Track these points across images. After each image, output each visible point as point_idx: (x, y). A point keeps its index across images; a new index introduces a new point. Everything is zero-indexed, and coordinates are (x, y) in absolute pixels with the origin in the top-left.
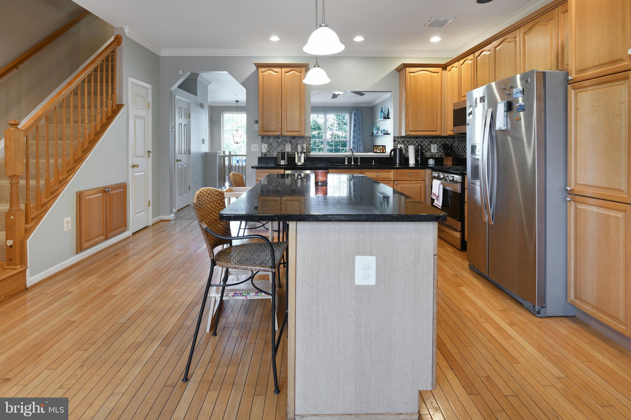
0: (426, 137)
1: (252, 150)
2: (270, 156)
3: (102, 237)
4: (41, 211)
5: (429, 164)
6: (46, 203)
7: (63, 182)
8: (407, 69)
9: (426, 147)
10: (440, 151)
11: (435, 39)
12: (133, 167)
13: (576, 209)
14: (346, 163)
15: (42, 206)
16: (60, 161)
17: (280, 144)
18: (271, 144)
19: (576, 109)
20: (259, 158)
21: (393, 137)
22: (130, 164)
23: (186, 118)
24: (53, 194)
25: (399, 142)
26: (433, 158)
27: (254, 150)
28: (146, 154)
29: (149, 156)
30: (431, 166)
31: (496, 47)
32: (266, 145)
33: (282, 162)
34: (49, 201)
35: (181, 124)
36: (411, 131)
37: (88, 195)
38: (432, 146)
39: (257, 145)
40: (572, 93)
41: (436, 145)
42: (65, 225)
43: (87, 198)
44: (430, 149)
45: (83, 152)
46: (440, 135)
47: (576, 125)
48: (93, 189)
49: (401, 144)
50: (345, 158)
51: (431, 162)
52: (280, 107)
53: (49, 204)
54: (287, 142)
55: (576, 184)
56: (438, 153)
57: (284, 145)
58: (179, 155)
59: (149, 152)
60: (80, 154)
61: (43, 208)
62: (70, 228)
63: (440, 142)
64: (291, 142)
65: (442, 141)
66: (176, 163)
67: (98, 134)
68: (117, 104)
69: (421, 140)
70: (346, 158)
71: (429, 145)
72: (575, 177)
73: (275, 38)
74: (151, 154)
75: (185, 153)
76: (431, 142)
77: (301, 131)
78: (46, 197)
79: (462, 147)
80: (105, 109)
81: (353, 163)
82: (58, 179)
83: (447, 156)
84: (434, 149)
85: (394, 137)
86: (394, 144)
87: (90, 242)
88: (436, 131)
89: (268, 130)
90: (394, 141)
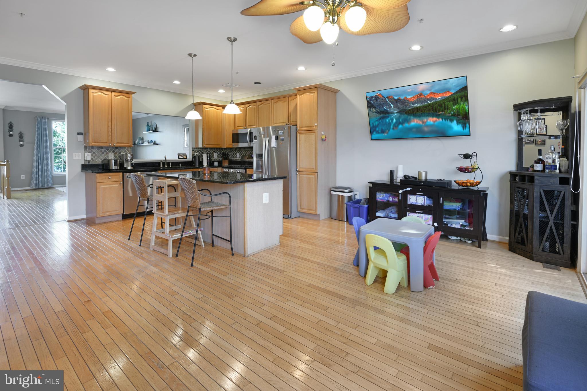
0: (211, 148)
1: (74, 158)
2: (94, 163)
5: (214, 164)
8: (203, 105)
9: (212, 154)
10: (219, 157)
11: (221, 91)
13: (300, 176)
14: (161, 166)
17: (103, 153)
18: (94, 153)
19: (300, 141)
20: (82, 165)
21: (191, 148)
25: (195, 151)
26: (217, 161)
27: (77, 158)
30: (216, 166)
31: (259, 105)
32: (89, 154)
36: (206, 145)
38: (215, 154)
39: (80, 154)
40: (298, 135)
41: (217, 153)
44: (213, 156)
46: (222, 147)
47: (300, 146)
49: (197, 153)
51: (216, 164)
52: (110, 123)
54: (110, 151)
55: (300, 168)
56: (218, 158)
57: (108, 153)
63: (219, 152)
64: (114, 151)
65: (220, 151)
69: (209, 150)
70: (161, 163)
71: (213, 153)
72: (300, 165)
73: (111, 69)
76: (214, 151)
79: (232, 154)
81: (166, 166)
83: (224, 160)
84: (216, 155)
85: (193, 148)
86: (192, 153)
88: (220, 145)
89: (99, 141)
90: (193, 151)
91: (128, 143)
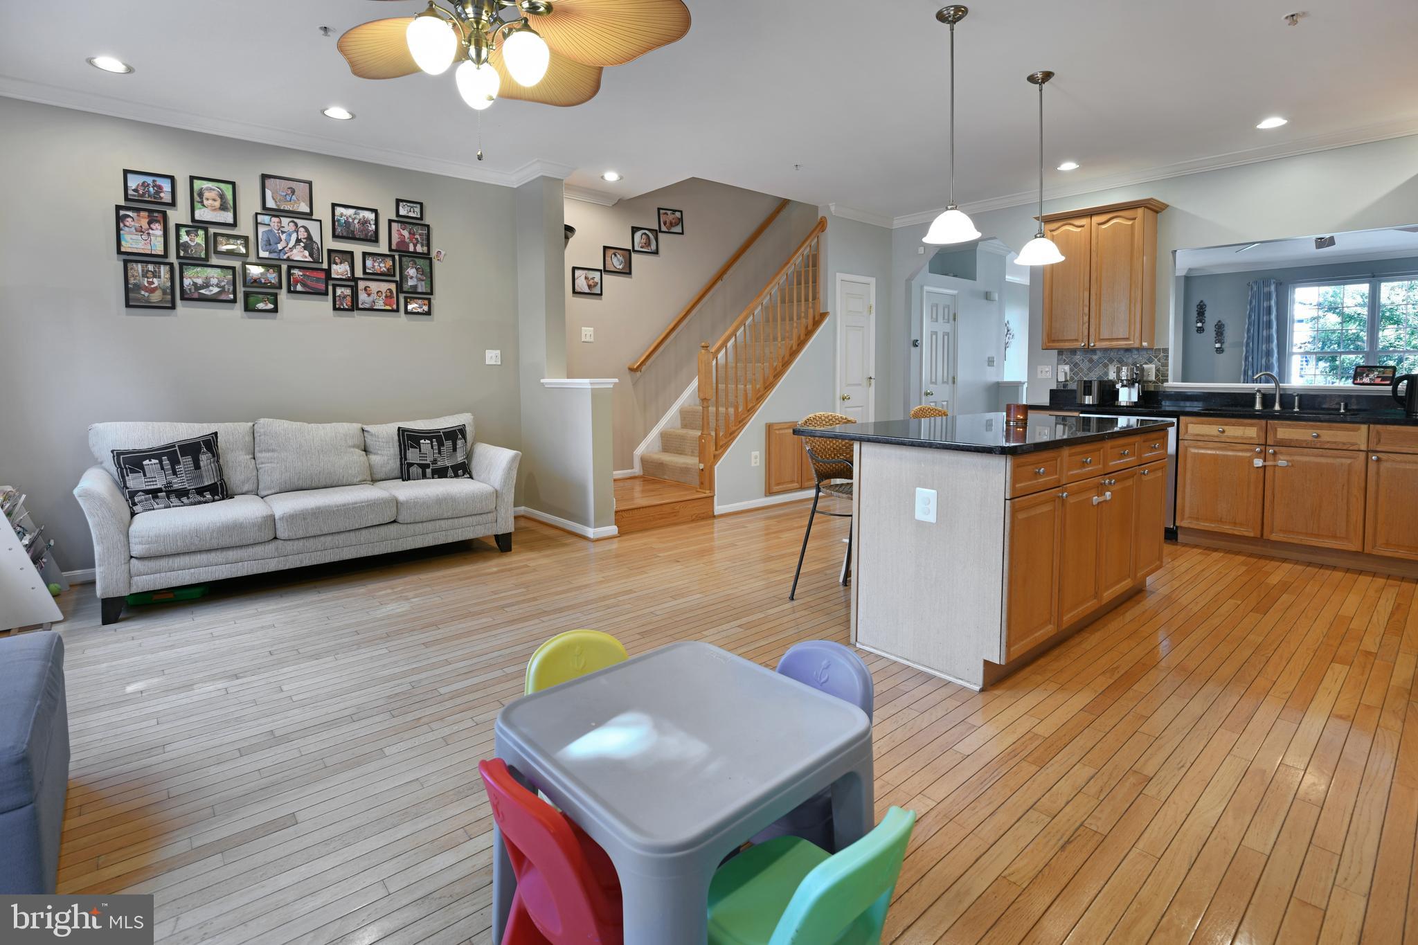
1: (1039, 376)
3: (796, 485)
4: (728, 439)
6: (734, 432)
7: (750, 411)
12: (844, 400)
14: (1258, 406)
15: (731, 434)
16: (749, 387)
17: (1095, 365)
18: (1076, 365)
20: (1052, 390)
22: (838, 395)
23: (948, 322)
24: (741, 422)
27: (1043, 376)
28: (865, 382)
29: (870, 384)
32: (1067, 368)
33: (1088, 400)
34: (737, 430)
35: (936, 333)
37: (779, 429)
39: (1049, 367)
42: (753, 460)
43: (777, 432)
45: (774, 377)
48: (786, 423)
50: (1255, 394)
52: (1087, 294)
53: (736, 433)
54: (1111, 361)
57: (1106, 366)
58: (931, 386)
59: (871, 378)
60: (771, 379)
61: (731, 436)
62: (758, 464)
64: (1120, 361)
66: (924, 398)
67: (794, 354)
68: (821, 312)
70: (1259, 396)
73: (1068, 166)
74: (873, 381)
75: (943, 382)
77: (1132, 338)
78: (735, 426)
80: (804, 320)
81: (1277, 407)
82: (747, 407)
87: (781, 487)
89: (1060, 338)
91: (1127, 339)
